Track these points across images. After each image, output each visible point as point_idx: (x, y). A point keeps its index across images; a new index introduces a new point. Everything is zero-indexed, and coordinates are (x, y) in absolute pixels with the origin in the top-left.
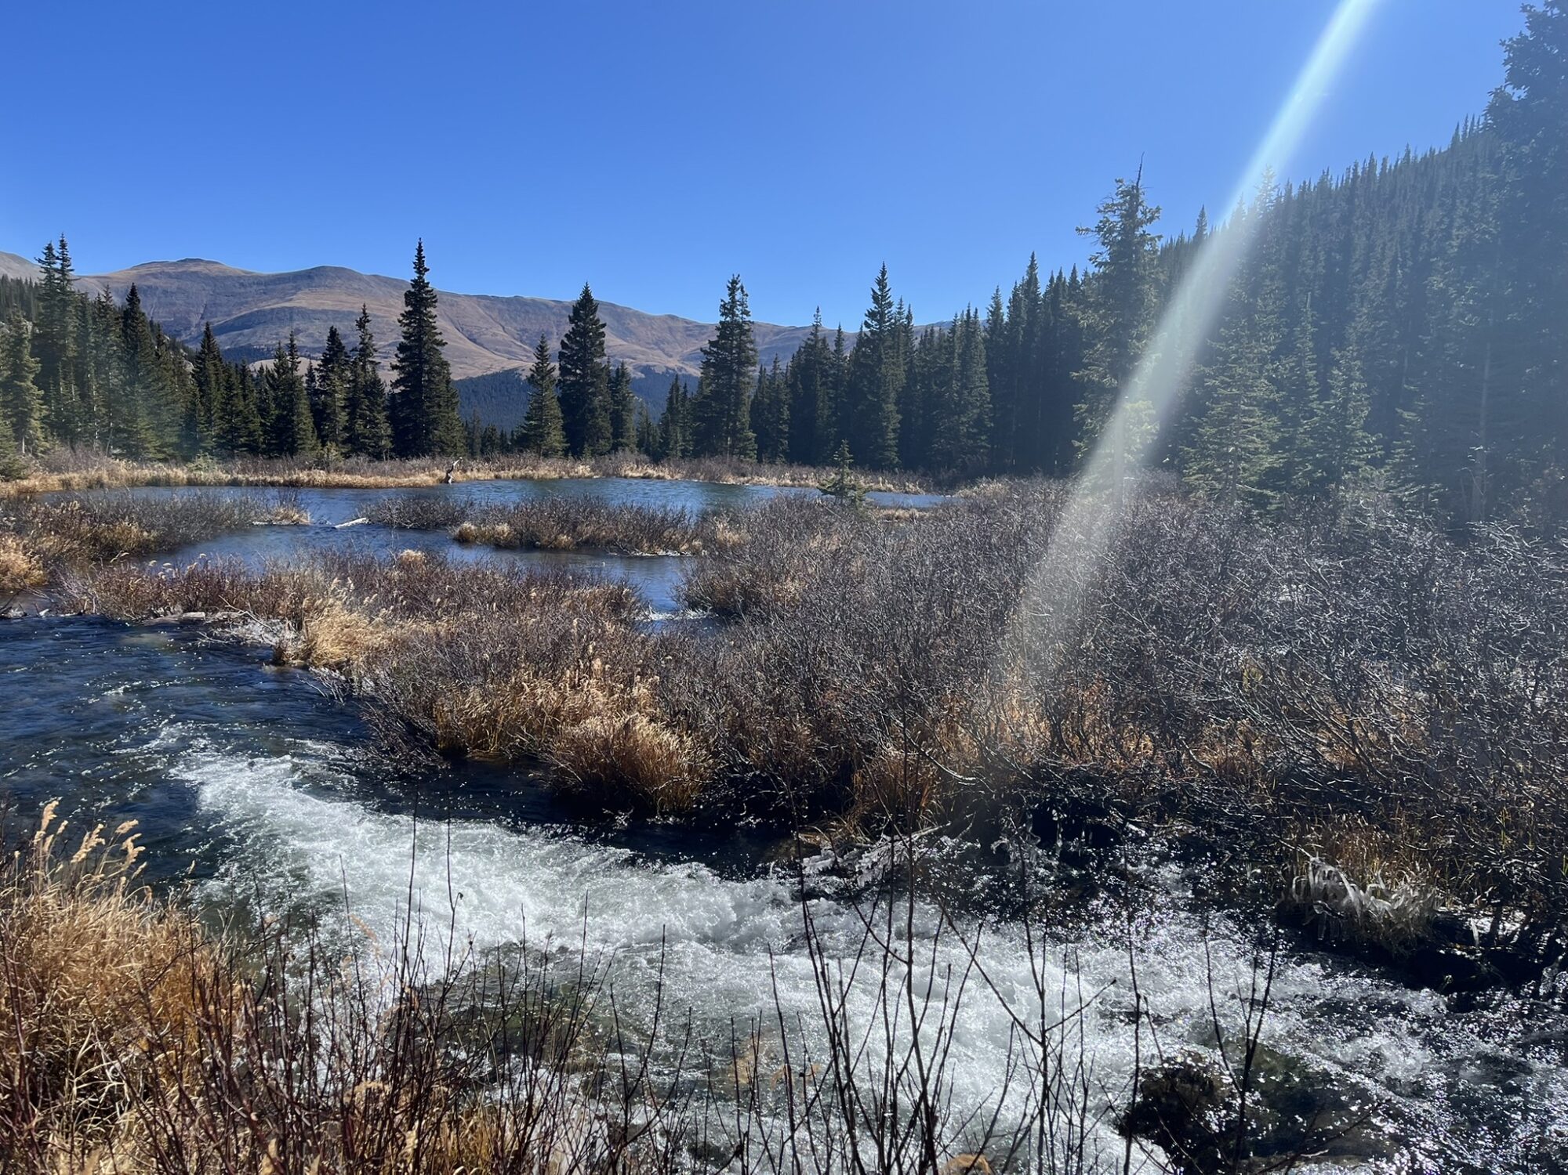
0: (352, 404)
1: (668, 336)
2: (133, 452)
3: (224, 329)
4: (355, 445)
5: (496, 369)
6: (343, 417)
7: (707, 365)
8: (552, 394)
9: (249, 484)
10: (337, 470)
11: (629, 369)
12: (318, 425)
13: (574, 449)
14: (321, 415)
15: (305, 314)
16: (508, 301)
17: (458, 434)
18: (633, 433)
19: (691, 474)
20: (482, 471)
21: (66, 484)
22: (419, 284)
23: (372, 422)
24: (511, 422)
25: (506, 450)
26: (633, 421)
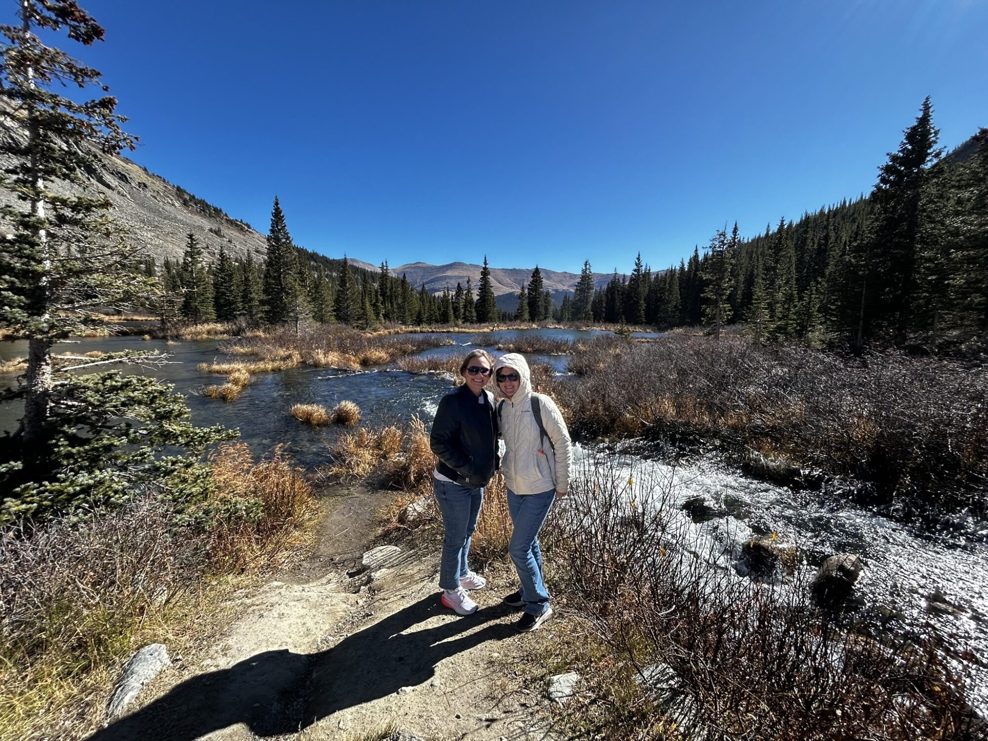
0: (465, 307)
1: (564, 279)
2: (404, 323)
3: (427, 283)
4: (466, 320)
5: (507, 292)
6: (462, 310)
7: (577, 290)
8: (526, 301)
9: (437, 332)
10: (462, 328)
11: (550, 290)
12: (454, 313)
13: (532, 319)
14: (456, 310)
15: (450, 277)
16: (511, 270)
17: (496, 315)
18: (551, 313)
19: (571, 327)
20: (503, 328)
21: (390, 333)
22: (485, 269)
23: (471, 312)
24: (513, 310)
25: (510, 320)
26: (551, 309)
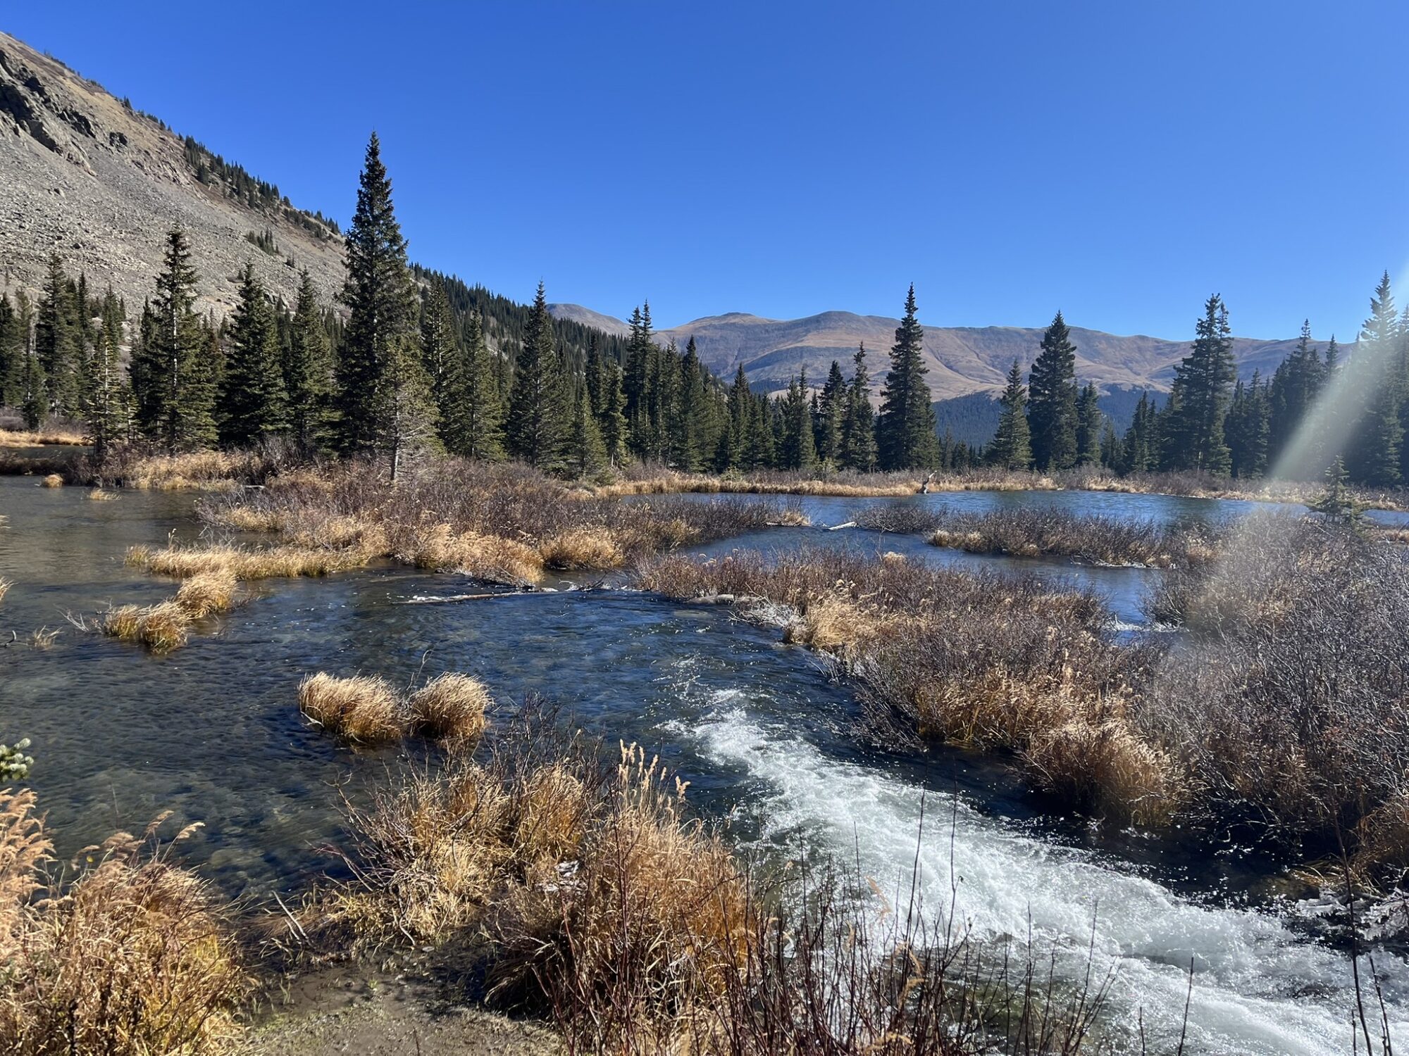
0: (847, 426)
1: (1137, 356)
2: (682, 467)
3: (752, 367)
4: (847, 460)
5: (969, 392)
6: (839, 436)
7: (1179, 382)
8: (1021, 413)
9: (764, 491)
10: (833, 481)
11: (1096, 386)
12: (818, 443)
13: (1039, 463)
14: (821, 434)
15: (812, 352)
16: (983, 332)
17: (934, 451)
18: (1097, 448)
19: (1158, 488)
20: (952, 484)
21: (639, 489)
22: (908, 322)
23: (862, 441)
24: (981, 438)
25: (975, 464)
26: (1097, 438)
